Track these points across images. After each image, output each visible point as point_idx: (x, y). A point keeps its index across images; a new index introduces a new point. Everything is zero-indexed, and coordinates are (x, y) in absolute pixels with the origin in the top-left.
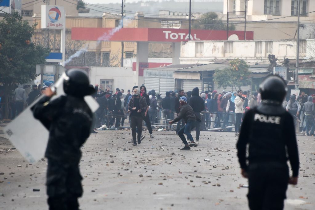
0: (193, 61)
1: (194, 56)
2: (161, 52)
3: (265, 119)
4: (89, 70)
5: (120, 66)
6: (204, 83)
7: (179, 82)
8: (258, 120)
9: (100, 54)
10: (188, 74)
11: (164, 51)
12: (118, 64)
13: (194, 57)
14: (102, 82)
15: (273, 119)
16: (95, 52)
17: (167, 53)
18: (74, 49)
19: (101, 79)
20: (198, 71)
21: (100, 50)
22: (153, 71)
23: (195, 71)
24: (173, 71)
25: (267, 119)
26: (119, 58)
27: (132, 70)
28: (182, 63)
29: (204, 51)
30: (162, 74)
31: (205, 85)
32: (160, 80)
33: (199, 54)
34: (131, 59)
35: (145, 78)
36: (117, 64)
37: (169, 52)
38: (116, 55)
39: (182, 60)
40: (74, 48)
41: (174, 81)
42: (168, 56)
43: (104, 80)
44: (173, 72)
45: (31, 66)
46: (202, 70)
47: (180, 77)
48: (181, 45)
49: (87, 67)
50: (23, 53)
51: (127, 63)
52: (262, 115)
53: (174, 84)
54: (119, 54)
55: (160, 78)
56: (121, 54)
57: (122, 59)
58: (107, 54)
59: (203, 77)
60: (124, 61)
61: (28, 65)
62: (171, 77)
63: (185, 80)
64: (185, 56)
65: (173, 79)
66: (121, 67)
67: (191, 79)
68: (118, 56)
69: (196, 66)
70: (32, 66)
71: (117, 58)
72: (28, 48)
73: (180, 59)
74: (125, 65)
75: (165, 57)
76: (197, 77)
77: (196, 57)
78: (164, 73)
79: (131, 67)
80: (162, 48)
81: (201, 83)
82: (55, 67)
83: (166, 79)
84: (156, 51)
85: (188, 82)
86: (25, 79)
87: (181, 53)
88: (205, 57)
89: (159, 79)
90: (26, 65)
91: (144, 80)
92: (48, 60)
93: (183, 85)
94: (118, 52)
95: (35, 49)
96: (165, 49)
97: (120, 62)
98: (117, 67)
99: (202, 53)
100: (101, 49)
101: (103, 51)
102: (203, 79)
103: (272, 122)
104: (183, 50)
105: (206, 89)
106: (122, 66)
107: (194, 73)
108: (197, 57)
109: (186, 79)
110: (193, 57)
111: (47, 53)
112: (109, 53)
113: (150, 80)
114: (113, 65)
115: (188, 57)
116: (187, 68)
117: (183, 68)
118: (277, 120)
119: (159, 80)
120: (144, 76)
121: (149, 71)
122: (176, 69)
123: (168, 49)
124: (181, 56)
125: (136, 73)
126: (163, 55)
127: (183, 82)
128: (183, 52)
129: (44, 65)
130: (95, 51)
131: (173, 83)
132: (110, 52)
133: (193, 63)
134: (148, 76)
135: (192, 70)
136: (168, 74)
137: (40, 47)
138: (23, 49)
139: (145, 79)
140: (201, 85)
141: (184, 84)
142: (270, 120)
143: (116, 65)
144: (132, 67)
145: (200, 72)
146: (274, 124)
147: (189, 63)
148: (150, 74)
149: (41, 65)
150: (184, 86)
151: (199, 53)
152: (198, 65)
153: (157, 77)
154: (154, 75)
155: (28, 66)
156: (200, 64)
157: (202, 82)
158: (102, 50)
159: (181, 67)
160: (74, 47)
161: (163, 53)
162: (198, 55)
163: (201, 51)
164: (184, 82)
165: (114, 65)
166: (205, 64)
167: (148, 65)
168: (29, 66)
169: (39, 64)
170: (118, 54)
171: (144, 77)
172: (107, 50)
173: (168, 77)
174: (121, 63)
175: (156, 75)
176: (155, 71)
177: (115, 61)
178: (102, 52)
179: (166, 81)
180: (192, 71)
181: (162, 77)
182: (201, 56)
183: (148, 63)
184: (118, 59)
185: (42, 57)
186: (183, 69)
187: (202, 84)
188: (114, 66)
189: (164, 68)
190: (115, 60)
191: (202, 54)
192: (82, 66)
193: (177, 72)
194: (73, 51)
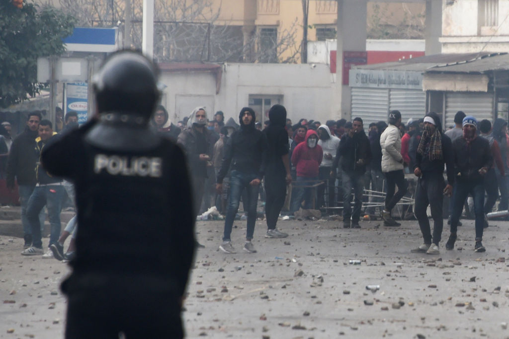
0: (473, 45)
1: (475, 32)
2: (404, 25)
3: (120, 167)
4: (222, 72)
5: (299, 61)
6: (497, 102)
7: (437, 99)
8: (104, 170)
9: (252, 33)
10: (459, 77)
11: (410, 22)
12: (293, 57)
13: (475, 36)
14: (253, 102)
15: (144, 166)
16: (240, 27)
17: (417, 26)
18: (182, 21)
19: (251, 95)
20: (482, 70)
21: (254, 21)
22: (374, 72)
23: (475, 70)
24: (421, 71)
25: (129, 165)
26: (295, 40)
27: (329, 71)
28: (445, 51)
29: (500, 20)
30: (394, 78)
31: (501, 106)
32: (390, 95)
33: (488, 28)
34: (326, 42)
35: (353, 90)
36: (291, 56)
37: (423, 23)
38: (289, 34)
39: (445, 44)
40: (184, 16)
41: (425, 96)
42: (420, 34)
43: (259, 97)
44: (422, 74)
45: (25, 62)
46: (493, 69)
47: (440, 86)
48: (444, 6)
49: (216, 64)
50: (6, 30)
51: (316, 53)
52: (114, 157)
53: (424, 104)
54: (296, 30)
55: (390, 90)
56: (301, 32)
57: (305, 42)
58: (271, 32)
59: (495, 87)
60: (310, 48)
61: (18, 58)
62: (417, 87)
63: (452, 92)
64: (453, 34)
65: (421, 90)
66: (302, 62)
67: (464, 89)
68: (294, 36)
69: (480, 58)
70: (29, 63)
71: (293, 40)
72: (20, 16)
73: (441, 40)
74: (311, 58)
75: (412, 38)
76: (481, 86)
77: (479, 35)
78: (399, 77)
79: (327, 64)
80: (406, 14)
81: (491, 100)
82: (85, 63)
83: (404, 92)
84: (390, 23)
85: (459, 99)
86: (12, 94)
87: (444, 25)
88: (502, 35)
89: (387, 91)
90: (14, 59)
91: (352, 96)
92: (70, 47)
93: (446, 107)
94: (294, 25)
95: (37, 19)
96: (413, 18)
97: (300, 51)
98: (293, 64)
99: (494, 24)
100: (256, 19)
101: (261, 24)
102: (494, 90)
103: (143, 172)
104: (447, 17)
105: (502, 115)
106: (305, 59)
107: (473, 75)
108: (483, 36)
109: (455, 90)
110: (471, 36)
111: (66, 28)
112: (276, 30)
113: (365, 94)
114: (282, 59)
115: (461, 36)
116: (457, 64)
117: (445, 65)
118: (154, 167)
119: (387, 95)
120: (350, 85)
121: (362, 71)
122: (430, 66)
123: (419, 16)
124: (443, 33)
125: (337, 77)
126: (408, 31)
127: (446, 98)
128: (448, 24)
129: (57, 59)
130: (242, 23)
131: (423, 102)
132: (278, 25)
133: (473, 50)
134: (359, 84)
135: (468, 68)
136: (411, 79)
137: (50, 14)
138: (7, 19)
139: (353, 94)
140: (490, 105)
141: (449, 104)
142: (137, 167)
143: (289, 58)
144: (329, 62)
145: (489, 74)
146: (148, 179)
147: (463, 50)
148: (366, 80)
149: (49, 59)
150: (448, 109)
151: (487, 25)
152: (484, 56)
153: (383, 86)
154: (374, 82)
155: (20, 61)
156: (488, 53)
157: (493, 98)
158: (258, 22)
159: (442, 62)
160: (184, 14)
161: (408, 26)
162: (485, 30)
163: (493, 21)
164: (449, 100)
165: (285, 59)
166: (502, 54)
167: (366, 58)
168: (23, 61)
169: (44, 55)
170: (294, 30)
171: (352, 88)
172: (270, 21)
173: (410, 87)
174: (301, 53)
175: (380, 81)
176: (378, 72)
177: (286, 49)
178: (259, 25)
179: (404, 97)
180: (468, 71)
181: (393, 86)
182: (492, 33)
183: (367, 53)
184: (294, 43)
185: (54, 38)
186: (447, 65)
187: (493, 103)
188: (285, 62)
189: (401, 65)
190: (287, 45)
191: (494, 28)
192: (202, 62)
193: (432, 74)
194: (181, 24)
